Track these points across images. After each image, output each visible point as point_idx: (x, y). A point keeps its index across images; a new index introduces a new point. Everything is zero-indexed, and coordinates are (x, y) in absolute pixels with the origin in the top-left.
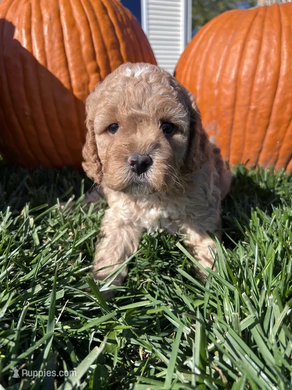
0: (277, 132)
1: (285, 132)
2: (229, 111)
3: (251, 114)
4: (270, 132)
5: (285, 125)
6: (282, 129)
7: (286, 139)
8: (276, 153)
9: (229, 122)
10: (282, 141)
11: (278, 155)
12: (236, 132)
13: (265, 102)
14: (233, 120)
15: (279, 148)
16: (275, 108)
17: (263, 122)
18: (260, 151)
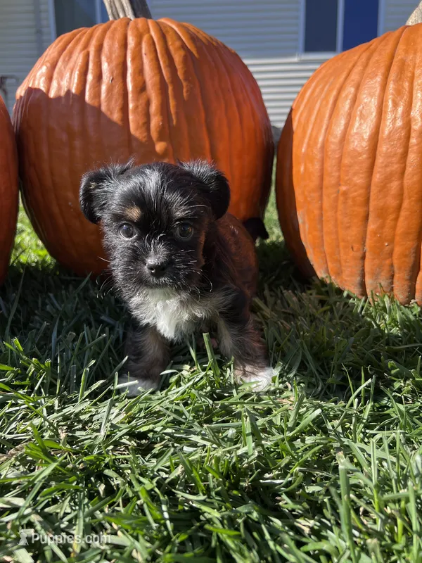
0: (382, 227)
1: (394, 228)
2: (316, 195)
3: (341, 198)
4: (372, 226)
5: (392, 217)
6: (389, 222)
7: (397, 238)
8: (388, 262)
9: (317, 212)
10: (392, 241)
11: (392, 265)
12: (328, 227)
13: (359, 180)
14: (321, 208)
15: (391, 254)
16: (374, 190)
17: (361, 210)
18: (363, 258)
